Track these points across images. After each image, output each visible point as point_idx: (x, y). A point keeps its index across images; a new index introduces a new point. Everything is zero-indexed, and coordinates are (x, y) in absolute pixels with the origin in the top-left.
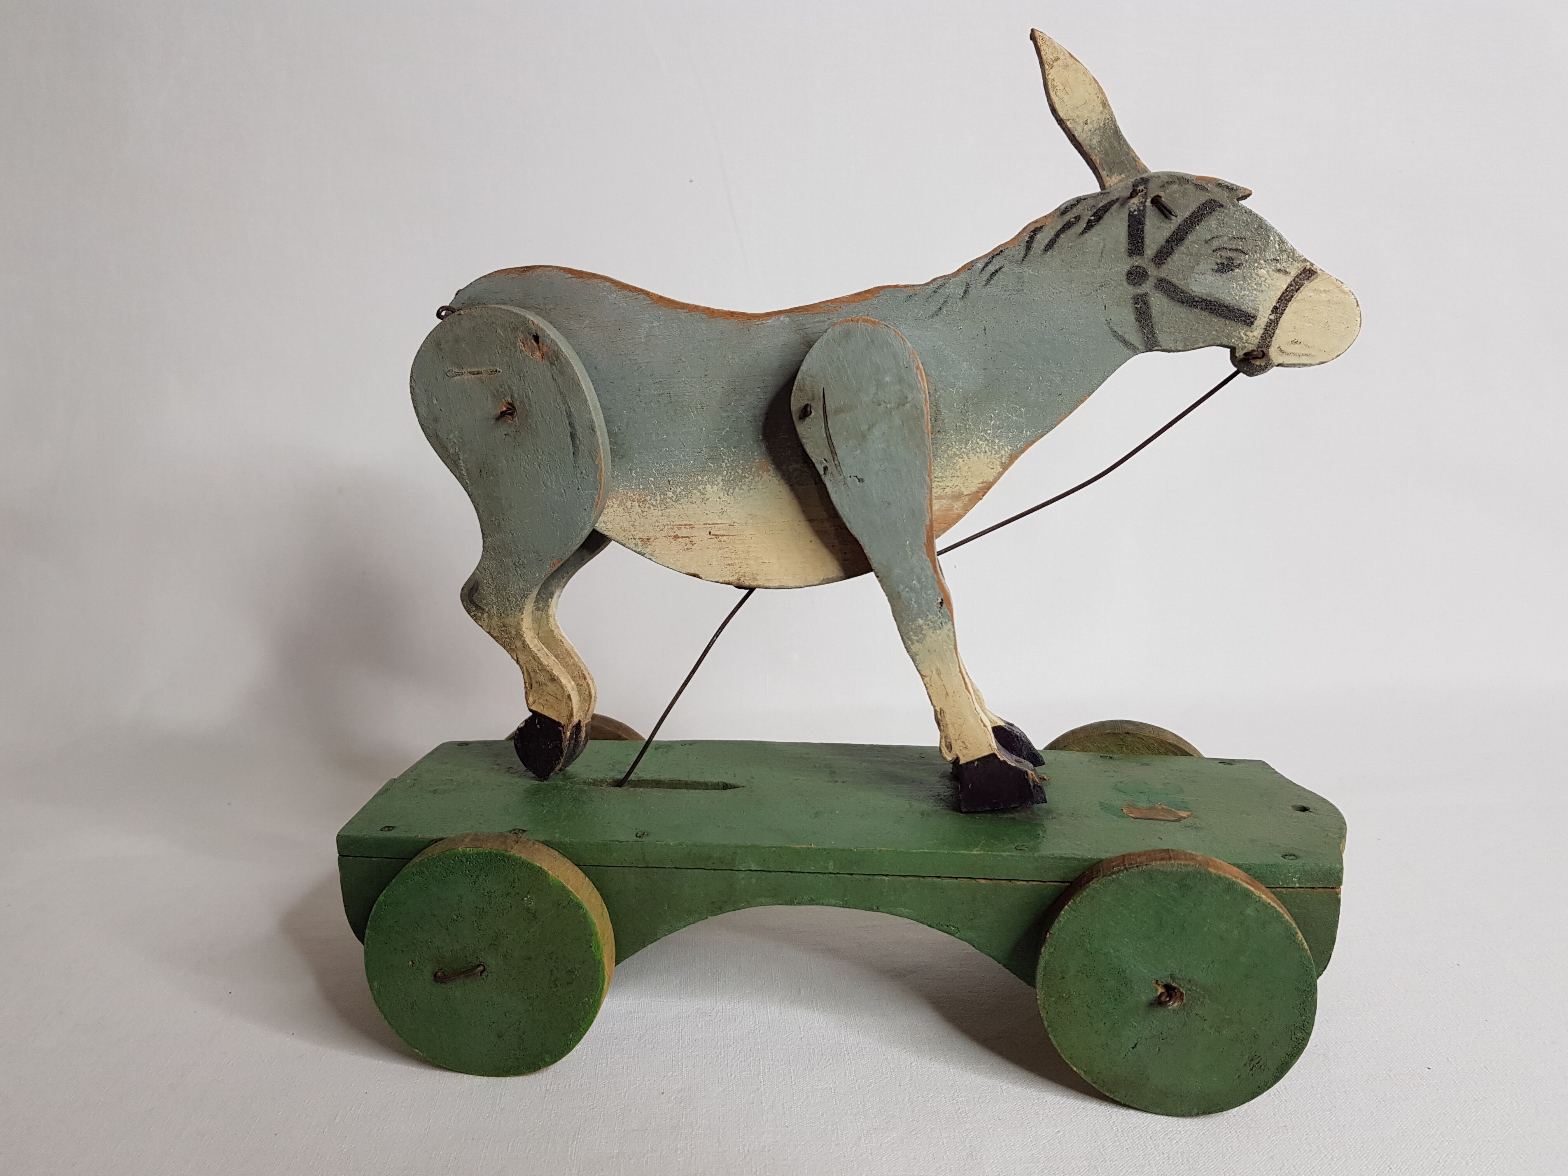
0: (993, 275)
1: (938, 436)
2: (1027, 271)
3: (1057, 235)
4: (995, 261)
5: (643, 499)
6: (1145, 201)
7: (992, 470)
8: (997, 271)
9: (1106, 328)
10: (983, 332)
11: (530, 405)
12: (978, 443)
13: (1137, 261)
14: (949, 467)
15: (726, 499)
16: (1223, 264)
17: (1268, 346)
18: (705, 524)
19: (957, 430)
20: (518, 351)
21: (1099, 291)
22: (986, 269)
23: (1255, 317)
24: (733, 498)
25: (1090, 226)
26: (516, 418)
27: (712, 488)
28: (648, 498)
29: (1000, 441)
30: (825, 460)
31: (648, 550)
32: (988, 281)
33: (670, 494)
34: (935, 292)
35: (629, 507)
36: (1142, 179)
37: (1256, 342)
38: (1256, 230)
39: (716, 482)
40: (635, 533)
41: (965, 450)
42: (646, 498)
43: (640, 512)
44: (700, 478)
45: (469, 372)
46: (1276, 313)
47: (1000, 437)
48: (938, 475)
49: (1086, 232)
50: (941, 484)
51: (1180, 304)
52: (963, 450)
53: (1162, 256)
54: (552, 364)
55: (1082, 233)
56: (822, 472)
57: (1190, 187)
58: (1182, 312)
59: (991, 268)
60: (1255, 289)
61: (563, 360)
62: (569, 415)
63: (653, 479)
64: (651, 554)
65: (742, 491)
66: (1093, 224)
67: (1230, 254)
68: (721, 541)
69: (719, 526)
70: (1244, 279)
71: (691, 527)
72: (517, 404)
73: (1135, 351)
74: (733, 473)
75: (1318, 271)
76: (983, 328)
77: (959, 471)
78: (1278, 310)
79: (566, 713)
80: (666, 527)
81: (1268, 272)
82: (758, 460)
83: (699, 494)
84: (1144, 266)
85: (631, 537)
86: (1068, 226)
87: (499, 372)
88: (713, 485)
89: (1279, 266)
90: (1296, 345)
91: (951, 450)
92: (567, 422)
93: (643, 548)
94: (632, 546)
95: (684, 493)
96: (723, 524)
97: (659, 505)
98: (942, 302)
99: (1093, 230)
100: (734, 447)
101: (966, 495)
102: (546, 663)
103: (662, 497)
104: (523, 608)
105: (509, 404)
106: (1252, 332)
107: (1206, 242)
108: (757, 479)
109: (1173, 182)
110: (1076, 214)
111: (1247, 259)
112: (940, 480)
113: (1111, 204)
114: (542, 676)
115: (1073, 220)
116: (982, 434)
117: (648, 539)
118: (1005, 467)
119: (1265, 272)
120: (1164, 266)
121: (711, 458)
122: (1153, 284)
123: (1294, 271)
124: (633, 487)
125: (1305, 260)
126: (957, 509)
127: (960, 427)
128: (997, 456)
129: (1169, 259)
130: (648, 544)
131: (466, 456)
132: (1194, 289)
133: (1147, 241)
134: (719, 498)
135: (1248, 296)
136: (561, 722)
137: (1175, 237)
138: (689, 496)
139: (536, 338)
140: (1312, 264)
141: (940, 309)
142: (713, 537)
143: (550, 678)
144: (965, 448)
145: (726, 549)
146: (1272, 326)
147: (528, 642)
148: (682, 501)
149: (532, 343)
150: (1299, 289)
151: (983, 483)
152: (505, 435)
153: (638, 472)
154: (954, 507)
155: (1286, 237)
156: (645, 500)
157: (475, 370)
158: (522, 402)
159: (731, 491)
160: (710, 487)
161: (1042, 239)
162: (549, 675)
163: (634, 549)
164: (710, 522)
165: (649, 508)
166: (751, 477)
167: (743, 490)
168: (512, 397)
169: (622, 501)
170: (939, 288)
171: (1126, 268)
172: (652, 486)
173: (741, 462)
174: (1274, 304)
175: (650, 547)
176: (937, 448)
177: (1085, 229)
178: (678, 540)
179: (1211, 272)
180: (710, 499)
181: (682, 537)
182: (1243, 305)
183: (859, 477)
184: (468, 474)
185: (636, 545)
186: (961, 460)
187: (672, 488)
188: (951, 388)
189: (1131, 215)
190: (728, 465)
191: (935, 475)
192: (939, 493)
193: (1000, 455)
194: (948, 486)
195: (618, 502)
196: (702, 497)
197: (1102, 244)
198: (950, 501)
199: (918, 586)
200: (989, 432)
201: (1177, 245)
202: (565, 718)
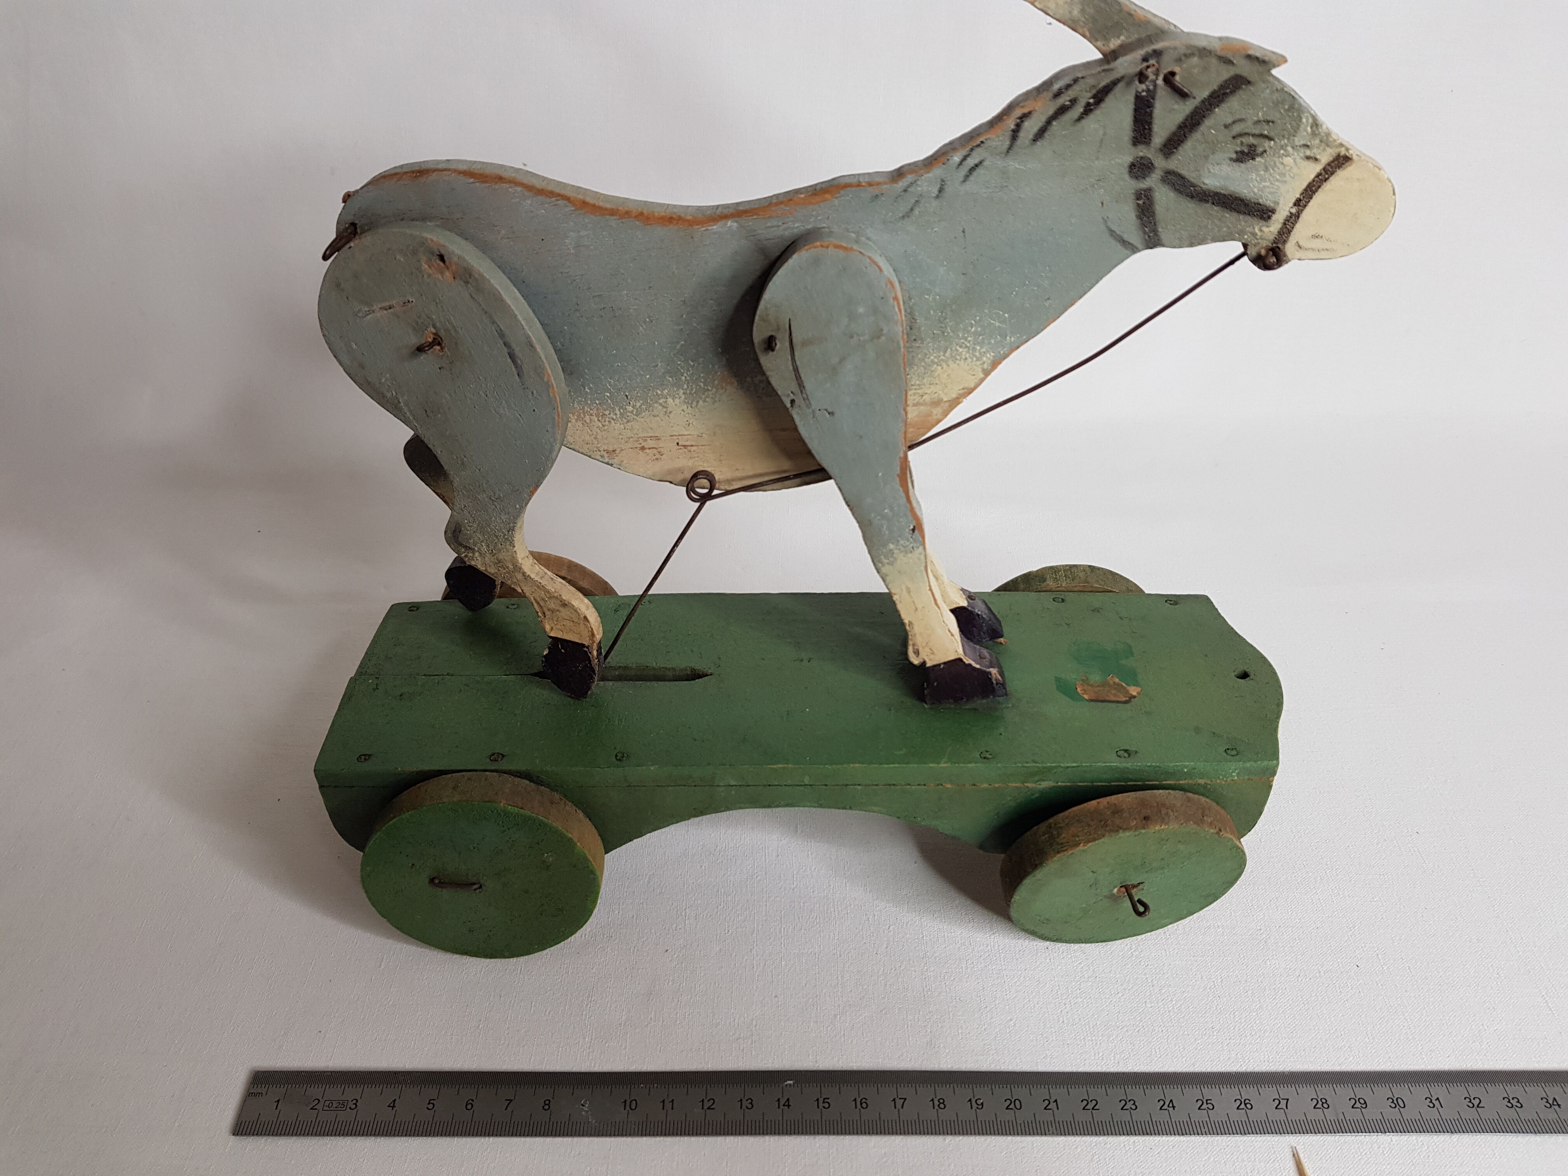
0: (972, 170)
1: (914, 344)
2: (1013, 164)
3: (1049, 122)
4: (974, 153)
5: (601, 414)
6: (1157, 79)
7: (974, 377)
8: (977, 166)
9: (1103, 227)
10: (962, 234)
11: (455, 330)
12: (957, 350)
13: (1142, 151)
14: (927, 375)
15: (690, 412)
16: (1242, 152)
17: (1285, 242)
18: (671, 436)
19: (935, 337)
20: (426, 276)
21: (1096, 186)
22: (964, 163)
23: (1273, 211)
24: (697, 410)
25: (1088, 110)
26: (446, 348)
27: (674, 401)
28: (607, 413)
29: (981, 348)
30: (792, 392)
31: (615, 461)
32: (967, 177)
33: (630, 408)
34: (905, 191)
35: (588, 421)
36: (1155, 51)
37: (1272, 238)
38: (1286, 110)
39: (677, 396)
40: (599, 445)
41: (943, 358)
42: (604, 412)
43: (601, 425)
44: (659, 392)
45: (381, 308)
46: (1299, 205)
47: (981, 344)
48: (915, 383)
49: (1083, 117)
50: (918, 391)
51: (1188, 198)
52: (942, 357)
53: (1172, 144)
54: (467, 282)
55: (1080, 119)
56: (789, 405)
57: (1214, 61)
58: (1190, 207)
59: (971, 162)
60: (1277, 180)
61: (476, 276)
62: (502, 335)
63: (608, 395)
64: (620, 465)
65: (707, 404)
66: (1092, 107)
67: (1252, 140)
68: (691, 451)
69: (687, 437)
70: (1266, 169)
71: (658, 439)
72: (442, 333)
73: (1134, 250)
74: (694, 386)
75: (1355, 157)
76: (961, 229)
77: (937, 378)
78: (1301, 203)
79: (586, 634)
80: (631, 439)
81: (1295, 160)
82: (719, 373)
83: (661, 408)
84: (1150, 156)
85: (595, 449)
86: (1062, 110)
87: (412, 302)
88: (674, 398)
89: (1308, 153)
90: (1318, 240)
91: (929, 358)
92: (501, 342)
93: (610, 459)
94: (599, 458)
95: (644, 407)
96: (690, 435)
97: (620, 419)
98: (914, 201)
99: (1092, 117)
100: (692, 361)
101: (946, 401)
102: (553, 590)
103: (622, 411)
104: (513, 541)
105: (434, 334)
106: (1268, 227)
107: (1226, 126)
108: (721, 391)
109: (1193, 54)
110: (1072, 97)
111: (1272, 146)
112: (918, 387)
113: (1115, 83)
114: (552, 604)
115: (1068, 103)
116: (962, 341)
117: (614, 451)
118: (987, 373)
119: (1292, 161)
120: (1173, 157)
121: (668, 372)
122: (1160, 177)
123: (1325, 157)
124: (589, 402)
125: (1341, 145)
126: (937, 415)
127: (938, 334)
128: (978, 363)
129: (1180, 148)
130: (615, 455)
131: (405, 398)
132: (1206, 181)
133: (1156, 128)
134: (683, 410)
135: (1268, 187)
136: (584, 643)
137: (1190, 122)
138: (650, 410)
139: (442, 258)
140: (1347, 150)
141: (912, 209)
142: (682, 447)
143: (561, 603)
144: (944, 356)
145: (697, 459)
146: (1292, 220)
147: (528, 573)
148: (644, 414)
149: (438, 265)
150: (1328, 178)
151: (963, 389)
152: (440, 368)
153: (592, 388)
154: (932, 413)
155: (1322, 117)
156: (604, 414)
157: (387, 304)
158: (446, 330)
159: (694, 403)
160: (672, 401)
161: (1031, 127)
162: (559, 602)
163: (601, 460)
164: (677, 434)
165: (609, 422)
166: (714, 390)
167: (707, 402)
168: (434, 327)
169: (579, 416)
170: (909, 186)
171: (1129, 159)
172: (609, 401)
173: (702, 375)
174: (1298, 196)
175: (617, 458)
176: (913, 357)
177: (1082, 114)
178: (645, 451)
179: (1229, 162)
180: (674, 412)
181: (649, 449)
182: (1262, 198)
183: (830, 410)
184: (414, 416)
185: (602, 456)
186: (939, 368)
187: (631, 403)
188: (927, 295)
189: (1138, 98)
190: (688, 378)
191: (913, 383)
192: (917, 400)
193: (981, 362)
194: (926, 393)
195: (576, 417)
196: (665, 410)
197: (1101, 132)
198: (929, 408)
199: (890, 514)
200: (969, 339)
201: (1191, 132)
202: (588, 639)
